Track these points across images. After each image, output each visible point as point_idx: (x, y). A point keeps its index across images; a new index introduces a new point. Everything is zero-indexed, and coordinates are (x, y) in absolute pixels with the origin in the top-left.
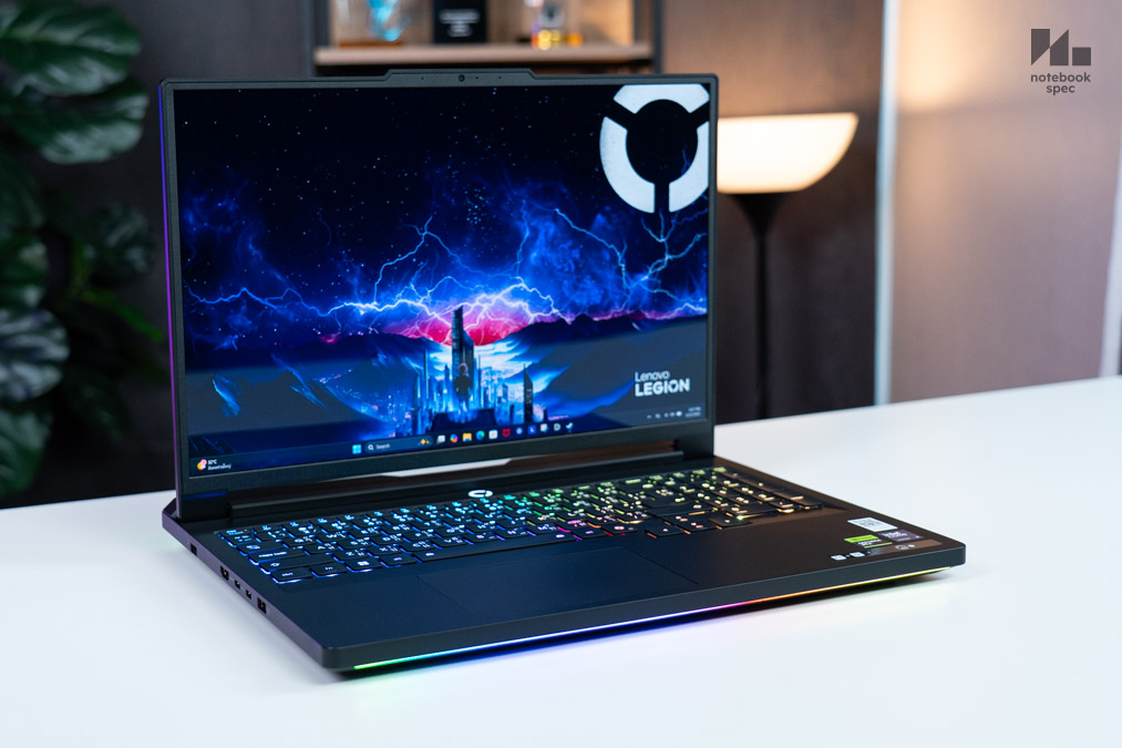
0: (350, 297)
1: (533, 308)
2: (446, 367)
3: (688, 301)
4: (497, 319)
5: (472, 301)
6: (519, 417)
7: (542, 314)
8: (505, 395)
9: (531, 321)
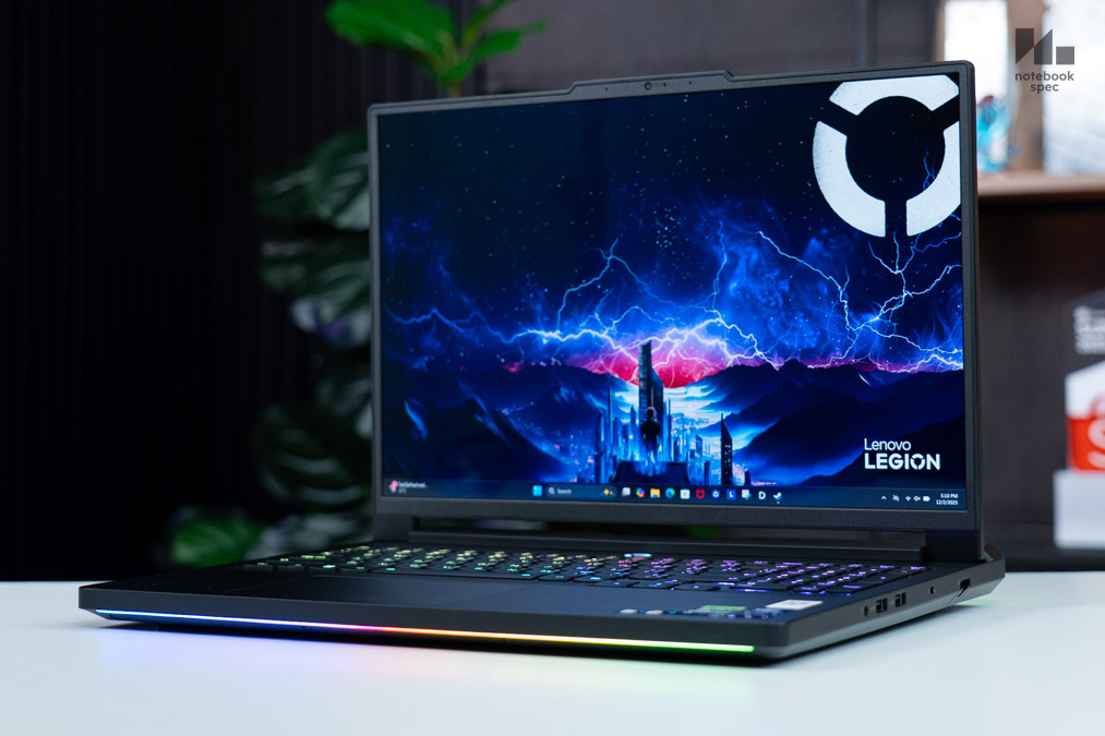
0: (532, 323)
1: (733, 349)
2: (632, 409)
3: (936, 352)
4: (690, 359)
5: (661, 337)
6: (716, 477)
7: (743, 356)
8: (699, 449)
9: (730, 364)
